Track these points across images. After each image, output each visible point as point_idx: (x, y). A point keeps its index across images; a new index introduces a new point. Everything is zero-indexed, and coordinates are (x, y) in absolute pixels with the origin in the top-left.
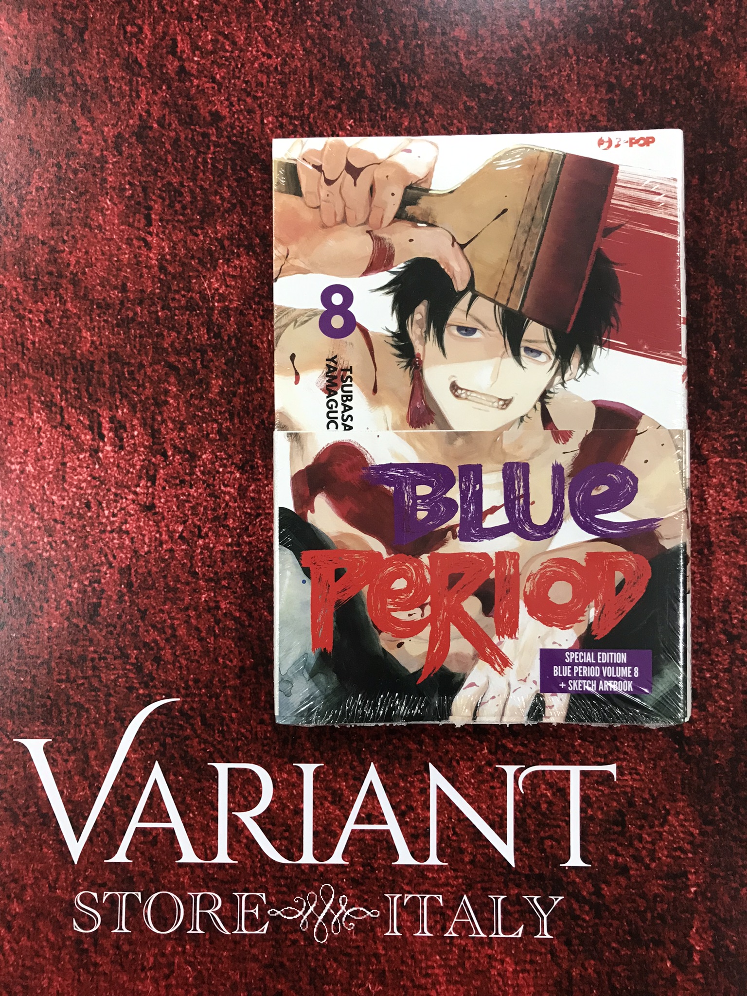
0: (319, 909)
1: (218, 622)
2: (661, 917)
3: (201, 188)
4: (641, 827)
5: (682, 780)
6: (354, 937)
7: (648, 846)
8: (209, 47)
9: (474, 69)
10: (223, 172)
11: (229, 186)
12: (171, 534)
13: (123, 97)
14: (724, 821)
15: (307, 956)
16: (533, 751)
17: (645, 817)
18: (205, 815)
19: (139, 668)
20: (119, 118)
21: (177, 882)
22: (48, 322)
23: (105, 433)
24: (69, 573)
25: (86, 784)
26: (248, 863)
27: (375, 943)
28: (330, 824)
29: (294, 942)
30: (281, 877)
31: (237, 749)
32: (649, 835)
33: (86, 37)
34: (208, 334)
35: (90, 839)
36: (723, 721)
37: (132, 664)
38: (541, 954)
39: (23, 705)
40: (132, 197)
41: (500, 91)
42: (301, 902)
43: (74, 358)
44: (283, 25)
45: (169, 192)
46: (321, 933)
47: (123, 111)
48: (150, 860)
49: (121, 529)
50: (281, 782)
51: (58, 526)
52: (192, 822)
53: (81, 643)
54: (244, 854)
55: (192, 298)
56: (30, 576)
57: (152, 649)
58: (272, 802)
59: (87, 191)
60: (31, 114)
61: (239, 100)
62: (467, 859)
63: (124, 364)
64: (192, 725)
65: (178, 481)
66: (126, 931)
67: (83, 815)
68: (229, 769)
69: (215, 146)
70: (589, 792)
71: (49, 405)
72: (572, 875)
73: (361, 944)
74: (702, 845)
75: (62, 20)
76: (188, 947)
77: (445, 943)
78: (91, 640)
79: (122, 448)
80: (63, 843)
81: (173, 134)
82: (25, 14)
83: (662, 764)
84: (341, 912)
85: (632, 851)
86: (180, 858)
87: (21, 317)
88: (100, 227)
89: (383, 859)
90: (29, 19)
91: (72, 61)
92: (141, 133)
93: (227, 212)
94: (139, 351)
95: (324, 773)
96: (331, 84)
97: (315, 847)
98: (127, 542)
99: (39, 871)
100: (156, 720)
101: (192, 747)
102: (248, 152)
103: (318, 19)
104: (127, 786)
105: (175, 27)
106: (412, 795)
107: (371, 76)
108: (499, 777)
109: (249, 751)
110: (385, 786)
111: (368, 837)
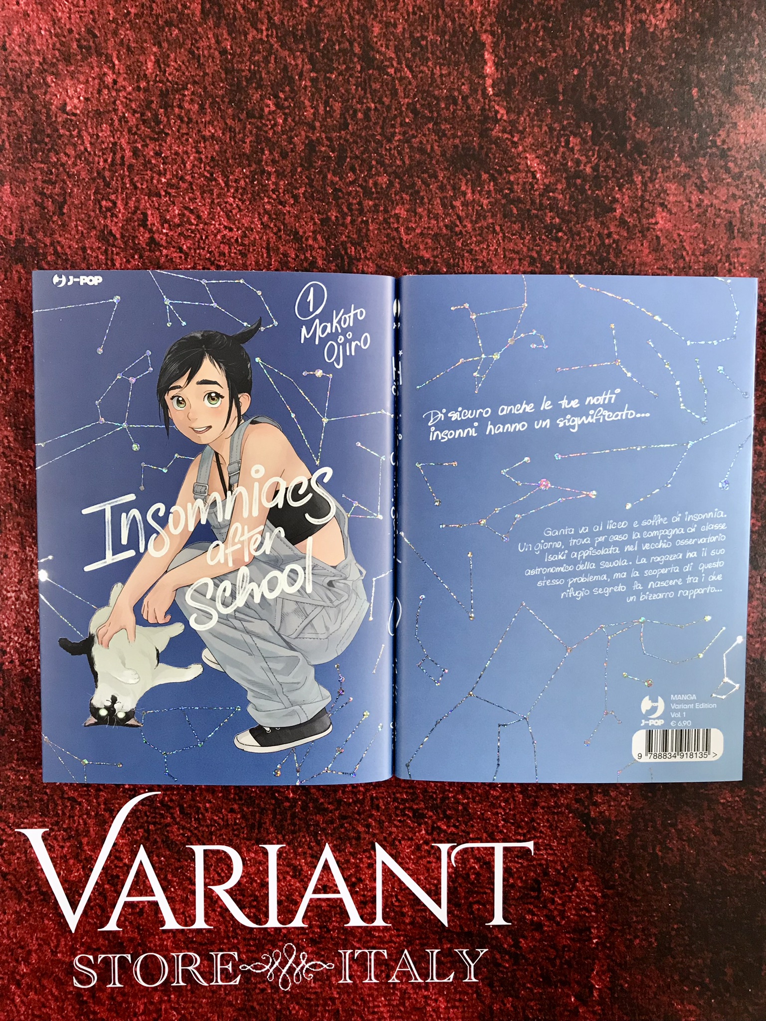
0: (283, 963)
2: (568, 963)
5: (589, 853)
6: (313, 985)
7: (559, 907)
8: (177, 220)
9: (412, 244)
14: (622, 885)
15: (274, 1000)
16: (463, 831)
17: (557, 884)
18: (184, 889)
21: (161, 945)
25: (80, 866)
26: (222, 928)
27: (331, 989)
28: (291, 894)
29: (263, 990)
30: (251, 939)
31: (211, 833)
32: (560, 898)
33: (65, 211)
35: (84, 913)
36: (623, 803)
38: (467, 994)
39: (23, 801)
41: (436, 263)
42: (268, 958)
44: (243, 202)
46: (285, 983)
48: (138, 928)
50: (250, 860)
52: (174, 895)
56: (27, 690)
58: (242, 877)
60: (16, 279)
62: (407, 921)
64: (172, 814)
66: (118, 985)
67: (78, 892)
68: (205, 851)
70: (510, 864)
73: (319, 990)
74: (604, 905)
75: (42, 194)
76: (172, 996)
77: (389, 988)
80: (63, 916)
83: (572, 840)
84: (301, 965)
85: (545, 911)
86: (163, 925)
89: (337, 922)
90: (11, 193)
91: (53, 233)
95: (286, 852)
96: (285, 255)
97: (280, 913)
99: (41, 939)
100: (140, 811)
101: (172, 832)
103: (274, 196)
104: (116, 867)
105: (145, 202)
106: (361, 869)
107: (321, 248)
108: (434, 854)
109: (221, 835)
110: (338, 862)
111: (324, 904)
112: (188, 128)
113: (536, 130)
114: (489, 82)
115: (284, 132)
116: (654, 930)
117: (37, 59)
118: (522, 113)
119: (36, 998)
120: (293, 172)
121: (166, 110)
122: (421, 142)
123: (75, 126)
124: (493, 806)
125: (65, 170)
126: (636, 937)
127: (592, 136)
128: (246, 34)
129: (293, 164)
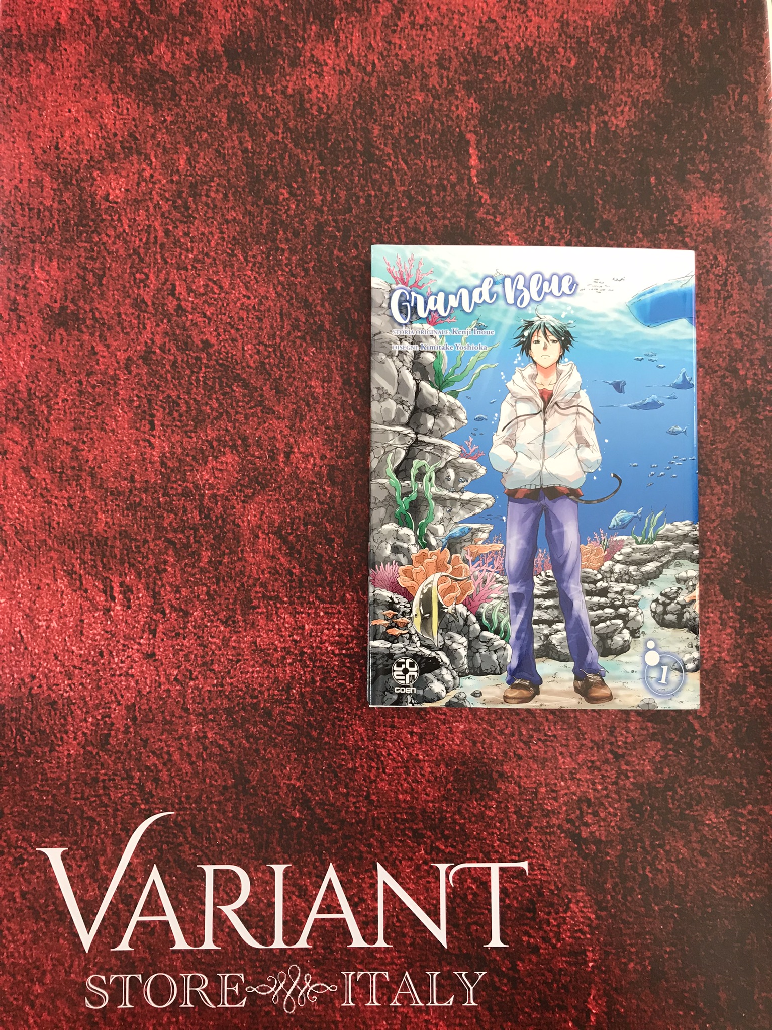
0: (288, 986)
1: (205, 749)
2: (565, 987)
3: (195, 400)
4: (549, 914)
5: (581, 874)
6: (316, 1008)
7: (555, 929)
8: (201, 290)
10: (213, 388)
11: (217, 399)
12: (168, 677)
13: (133, 329)
14: (614, 906)
15: (278, 1024)
16: (461, 851)
17: (551, 905)
18: (193, 910)
19: (141, 787)
20: (129, 345)
21: (171, 965)
22: (70, 506)
23: (116, 595)
24: (85, 710)
25: (96, 885)
26: (229, 948)
27: (334, 1012)
28: (297, 915)
29: (268, 1013)
30: (257, 960)
31: (221, 853)
32: (555, 919)
33: (104, 282)
34: (200, 516)
35: (99, 932)
36: (613, 824)
37: (136, 784)
38: (468, 1019)
39: (45, 820)
40: (140, 406)
42: (273, 980)
43: (91, 535)
44: (260, 274)
45: (169, 403)
46: (289, 1005)
47: (133, 340)
48: (149, 947)
49: (127, 674)
50: (257, 880)
51: (77, 672)
52: (183, 915)
53: (95, 767)
54: (226, 942)
55: (187, 487)
56: (53, 713)
57: (152, 771)
58: (249, 897)
59: (103, 402)
60: (59, 341)
61: (225, 331)
62: (408, 942)
63: (131, 540)
64: (184, 834)
65: (174, 634)
66: (129, 1006)
67: (93, 912)
68: (215, 870)
69: (205, 367)
70: (505, 885)
71: (70, 573)
72: (493, 954)
73: (322, 1013)
74: (598, 927)
75: (85, 269)
76: (181, 1018)
77: (391, 1011)
78: (102, 765)
79: (129, 607)
80: (77, 936)
81: (172, 357)
82: (55, 263)
83: (565, 860)
84: (305, 987)
85: (541, 933)
86: (173, 945)
87: (49, 503)
88: (113, 431)
89: (340, 943)
90: (58, 267)
91: (93, 300)
92: (147, 357)
93: (215, 419)
94: (144, 529)
95: (292, 872)
96: (297, 320)
97: (285, 934)
98: (132, 684)
99: (56, 959)
100: (155, 831)
101: (184, 852)
102: (232, 372)
103: (287, 270)
104: (130, 886)
105: (174, 274)
106: (363, 889)
107: (329, 314)
108: (433, 873)
109: (230, 854)
110: (341, 882)
111: (327, 925)
112: (214, 213)
113: (515, 212)
114: (474, 172)
115: (295, 216)
116: (648, 954)
117: (86, 157)
118: (503, 198)
119: (49, 1019)
120: (304, 249)
121: (195, 198)
122: (415, 223)
123: (116, 212)
124: (488, 826)
125: (105, 248)
126: (631, 960)
127: (565, 217)
128: (264, 137)
129: (303, 242)
